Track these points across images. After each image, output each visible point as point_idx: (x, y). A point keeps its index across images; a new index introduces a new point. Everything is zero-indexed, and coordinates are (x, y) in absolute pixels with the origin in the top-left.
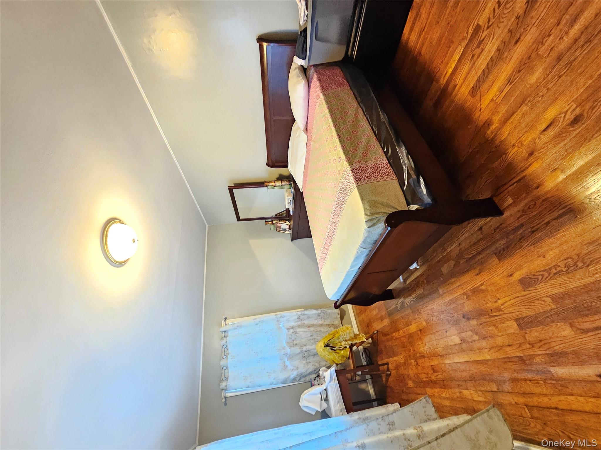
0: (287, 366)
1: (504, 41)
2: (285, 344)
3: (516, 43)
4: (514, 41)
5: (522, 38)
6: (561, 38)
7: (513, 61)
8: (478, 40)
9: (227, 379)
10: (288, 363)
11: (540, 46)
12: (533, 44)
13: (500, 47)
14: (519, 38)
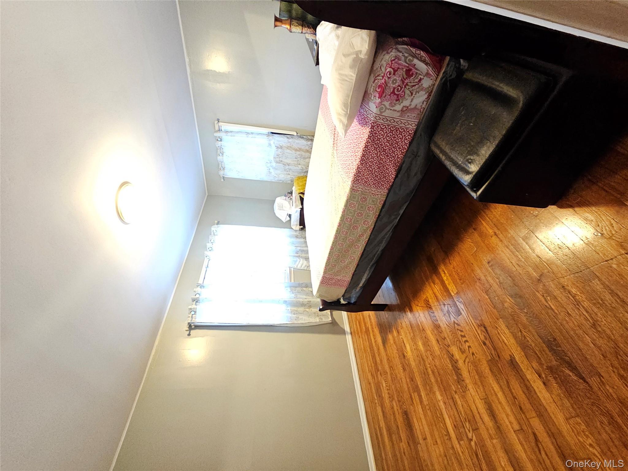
0: (271, 173)
1: (442, 333)
2: (272, 159)
3: (438, 341)
4: (439, 340)
5: (438, 344)
6: (429, 364)
7: (431, 335)
8: (451, 312)
9: (224, 169)
10: (272, 170)
11: (431, 353)
12: (433, 350)
13: (440, 329)
14: (439, 343)
